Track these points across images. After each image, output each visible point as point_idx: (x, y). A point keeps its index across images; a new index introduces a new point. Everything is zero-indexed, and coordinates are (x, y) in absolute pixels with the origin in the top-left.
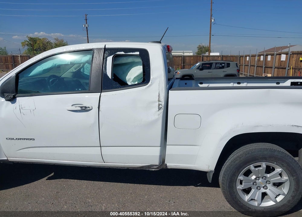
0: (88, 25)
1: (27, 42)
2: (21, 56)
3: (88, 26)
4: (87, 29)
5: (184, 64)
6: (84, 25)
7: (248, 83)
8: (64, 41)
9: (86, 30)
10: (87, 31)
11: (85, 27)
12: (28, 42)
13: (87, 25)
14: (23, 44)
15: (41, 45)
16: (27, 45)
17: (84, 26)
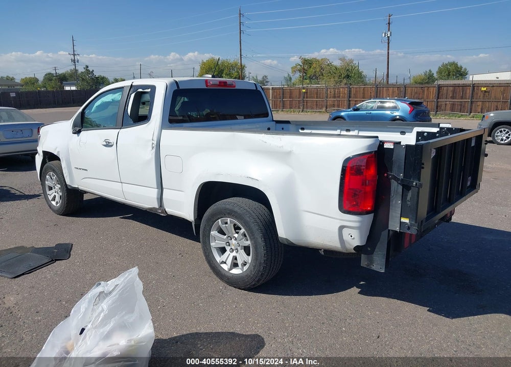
0: (391, 33)
1: (299, 67)
2: (273, 88)
3: (391, 35)
4: (389, 40)
6: (383, 34)
7: (360, 130)
8: (354, 62)
9: (387, 41)
10: (389, 44)
11: (385, 36)
12: (301, 66)
13: (389, 33)
14: (294, 70)
15: (318, 70)
16: (300, 71)
17: (383, 36)
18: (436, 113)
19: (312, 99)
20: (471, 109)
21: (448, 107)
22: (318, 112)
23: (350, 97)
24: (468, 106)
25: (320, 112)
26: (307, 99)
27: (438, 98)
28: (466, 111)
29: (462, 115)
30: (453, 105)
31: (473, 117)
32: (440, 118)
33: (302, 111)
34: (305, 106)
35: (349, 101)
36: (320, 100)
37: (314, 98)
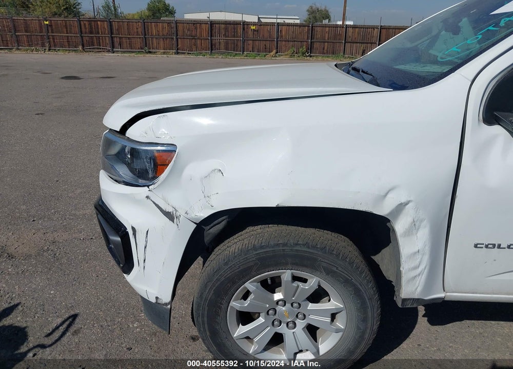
5: (313, 41)
18: (211, 52)
19: (60, 35)
20: (244, 48)
21: (222, 46)
22: (73, 50)
23: (112, 33)
24: (240, 44)
25: (75, 50)
26: (53, 34)
27: (211, 36)
28: (239, 50)
29: (236, 54)
30: (227, 44)
31: (247, 56)
32: (217, 58)
33: (49, 50)
34: (52, 43)
35: (112, 37)
36: (72, 35)
37: (63, 33)
